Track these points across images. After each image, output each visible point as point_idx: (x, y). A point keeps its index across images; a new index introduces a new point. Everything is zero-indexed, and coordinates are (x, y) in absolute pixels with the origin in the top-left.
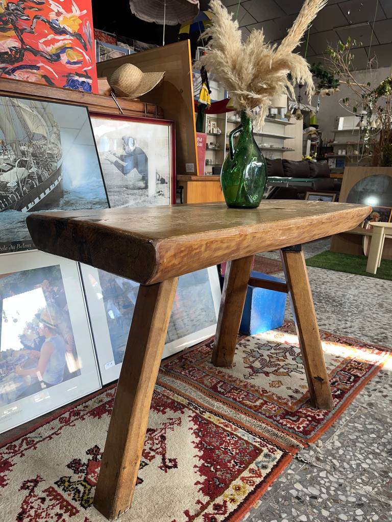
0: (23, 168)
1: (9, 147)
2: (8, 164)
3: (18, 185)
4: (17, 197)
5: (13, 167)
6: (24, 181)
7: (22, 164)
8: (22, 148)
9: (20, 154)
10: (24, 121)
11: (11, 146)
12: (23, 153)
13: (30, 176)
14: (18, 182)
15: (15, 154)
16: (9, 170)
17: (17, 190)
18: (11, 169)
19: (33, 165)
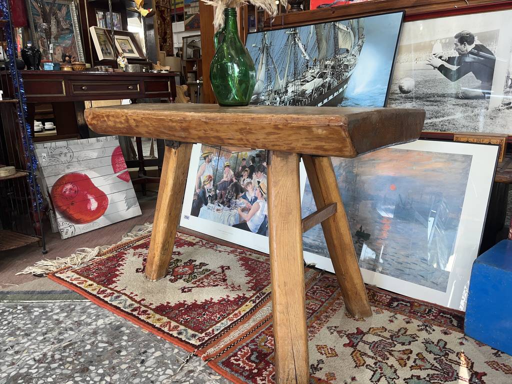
0: (321, 79)
1: (318, 63)
2: (312, 76)
3: (312, 92)
4: (308, 101)
5: (315, 78)
6: (317, 89)
7: (322, 76)
8: (327, 63)
9: (323, 67)
10: (337, 40)
11: (320, 62)
12: (326, 66)
13: (323, 86)
14: (313, 90)
15: (320, 68)
16: (311, 81)
17: (311, 96)
18: (313, 80)
19: (329, 76)
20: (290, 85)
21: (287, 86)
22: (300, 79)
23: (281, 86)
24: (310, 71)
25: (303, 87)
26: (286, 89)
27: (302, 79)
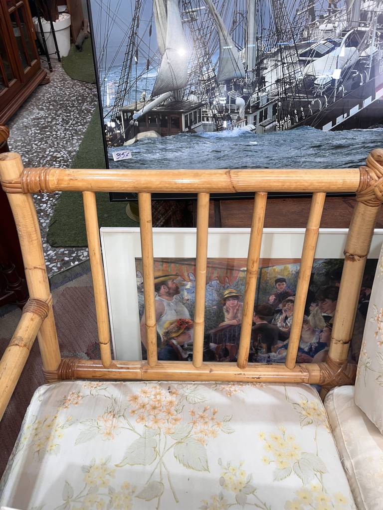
0: (354, 48)
1: (341, 5)
2: (329, 40)
3: (333, 82)
4: (323, 104)
5: (337, 45)
6: (344, 75)
7: (355, 39)
8: (366, 5)
9: (357, 18)
12: (364, 16)
13: (359, 65)
15: (348, 20)
16: (328, 52)
17: (329, 90)
18: (333, 49)
19: (373, 41)
20: (269, 63)
21: (259, 68)
22: (296, 48)
23: (241, 66)
24: (322, 27)
25: (308, 69)
26: (258, 74)
27: (302, 47)
